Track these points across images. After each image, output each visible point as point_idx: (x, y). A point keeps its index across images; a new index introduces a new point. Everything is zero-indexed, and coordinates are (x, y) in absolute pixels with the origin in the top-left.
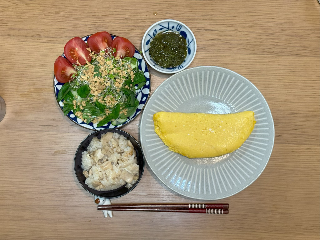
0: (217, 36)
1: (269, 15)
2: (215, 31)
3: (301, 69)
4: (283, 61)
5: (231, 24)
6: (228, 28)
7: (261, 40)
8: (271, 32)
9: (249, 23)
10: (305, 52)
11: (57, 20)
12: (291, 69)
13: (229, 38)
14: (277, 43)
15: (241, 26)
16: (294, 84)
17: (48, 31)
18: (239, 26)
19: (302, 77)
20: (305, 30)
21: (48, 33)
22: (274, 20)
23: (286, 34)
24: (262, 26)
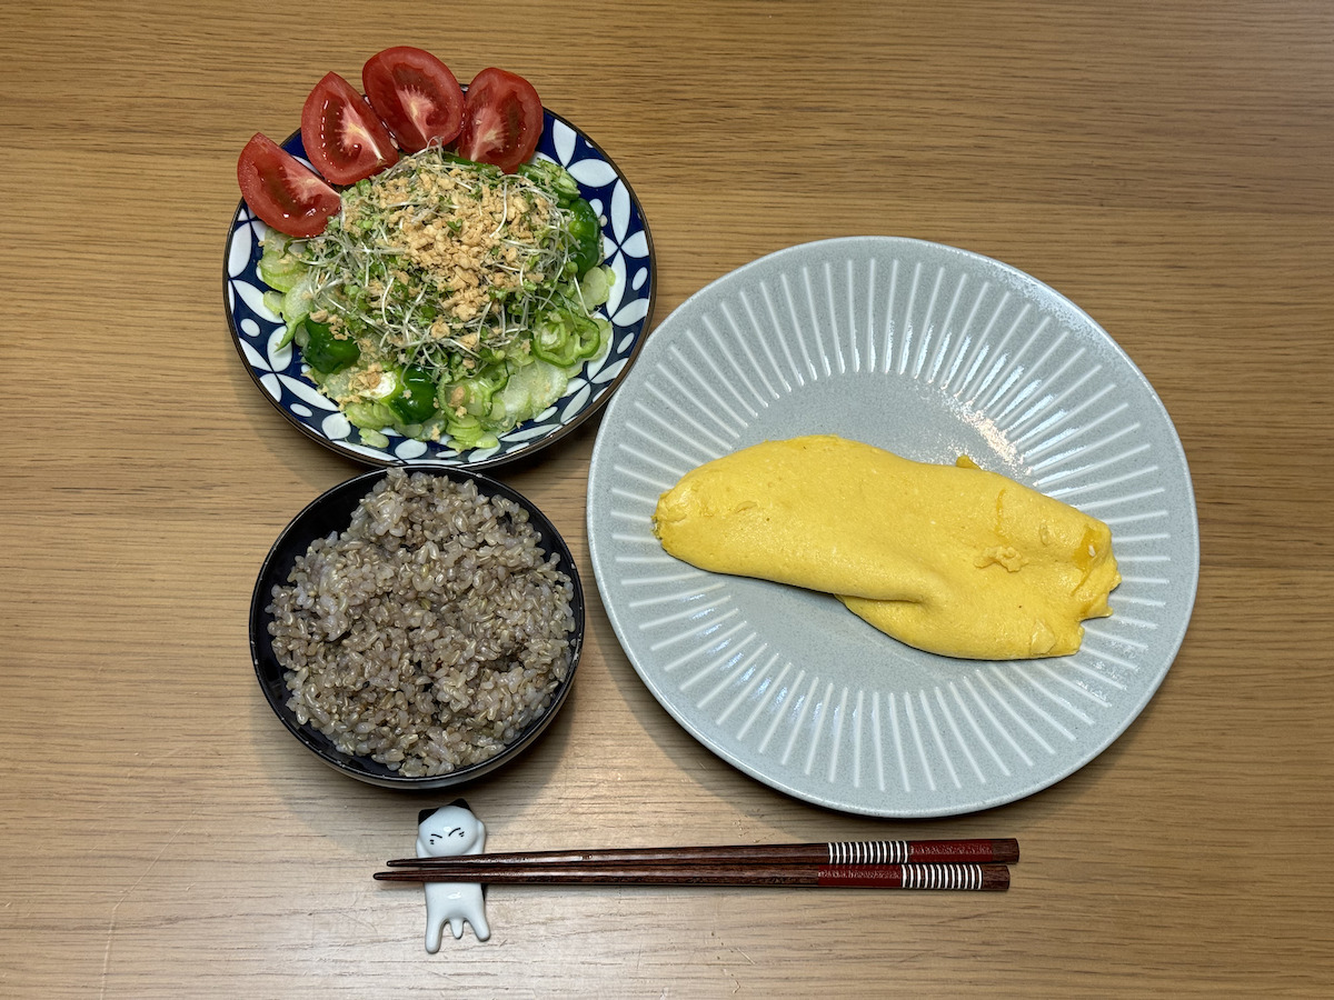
0: (848, 130)
1: (1058, 58)
2: (837, 114)
3: (1214, 257)
4: (1136, 227)
5: (905, 87)
6: (893, 104)
7: (1034, 147)
8: (1072, 118)
9: (976, 84)
10: (1222, 195)
11: (163, 68)
12: (1173, 257)
13: (897, 139)
14: (1101, 158)
15: (945, 96)
16: (1190, 315)
17: (119, 109)
18: (939, 95)
19: (1223, 290)
20: (1213, 111)
21: (123, 113)
22: (1077, 75)
23: (1135, 125)
24: (1030, 94)
